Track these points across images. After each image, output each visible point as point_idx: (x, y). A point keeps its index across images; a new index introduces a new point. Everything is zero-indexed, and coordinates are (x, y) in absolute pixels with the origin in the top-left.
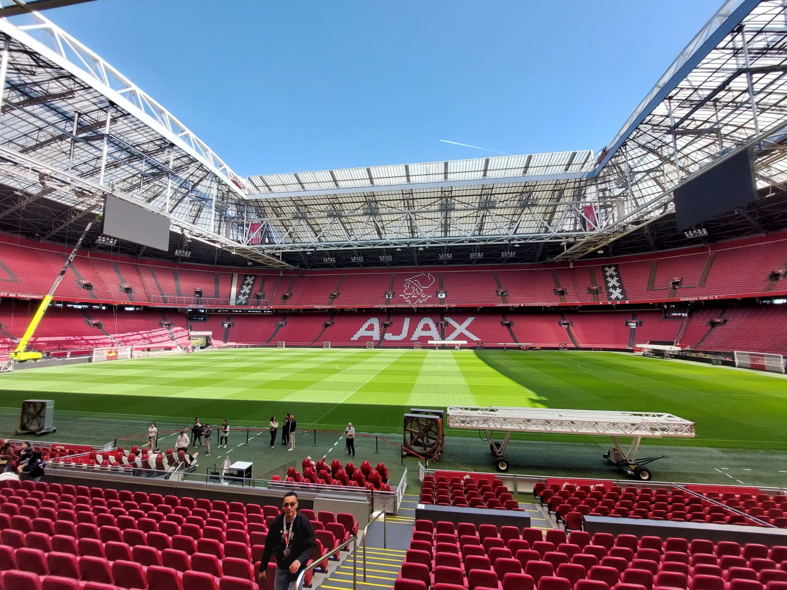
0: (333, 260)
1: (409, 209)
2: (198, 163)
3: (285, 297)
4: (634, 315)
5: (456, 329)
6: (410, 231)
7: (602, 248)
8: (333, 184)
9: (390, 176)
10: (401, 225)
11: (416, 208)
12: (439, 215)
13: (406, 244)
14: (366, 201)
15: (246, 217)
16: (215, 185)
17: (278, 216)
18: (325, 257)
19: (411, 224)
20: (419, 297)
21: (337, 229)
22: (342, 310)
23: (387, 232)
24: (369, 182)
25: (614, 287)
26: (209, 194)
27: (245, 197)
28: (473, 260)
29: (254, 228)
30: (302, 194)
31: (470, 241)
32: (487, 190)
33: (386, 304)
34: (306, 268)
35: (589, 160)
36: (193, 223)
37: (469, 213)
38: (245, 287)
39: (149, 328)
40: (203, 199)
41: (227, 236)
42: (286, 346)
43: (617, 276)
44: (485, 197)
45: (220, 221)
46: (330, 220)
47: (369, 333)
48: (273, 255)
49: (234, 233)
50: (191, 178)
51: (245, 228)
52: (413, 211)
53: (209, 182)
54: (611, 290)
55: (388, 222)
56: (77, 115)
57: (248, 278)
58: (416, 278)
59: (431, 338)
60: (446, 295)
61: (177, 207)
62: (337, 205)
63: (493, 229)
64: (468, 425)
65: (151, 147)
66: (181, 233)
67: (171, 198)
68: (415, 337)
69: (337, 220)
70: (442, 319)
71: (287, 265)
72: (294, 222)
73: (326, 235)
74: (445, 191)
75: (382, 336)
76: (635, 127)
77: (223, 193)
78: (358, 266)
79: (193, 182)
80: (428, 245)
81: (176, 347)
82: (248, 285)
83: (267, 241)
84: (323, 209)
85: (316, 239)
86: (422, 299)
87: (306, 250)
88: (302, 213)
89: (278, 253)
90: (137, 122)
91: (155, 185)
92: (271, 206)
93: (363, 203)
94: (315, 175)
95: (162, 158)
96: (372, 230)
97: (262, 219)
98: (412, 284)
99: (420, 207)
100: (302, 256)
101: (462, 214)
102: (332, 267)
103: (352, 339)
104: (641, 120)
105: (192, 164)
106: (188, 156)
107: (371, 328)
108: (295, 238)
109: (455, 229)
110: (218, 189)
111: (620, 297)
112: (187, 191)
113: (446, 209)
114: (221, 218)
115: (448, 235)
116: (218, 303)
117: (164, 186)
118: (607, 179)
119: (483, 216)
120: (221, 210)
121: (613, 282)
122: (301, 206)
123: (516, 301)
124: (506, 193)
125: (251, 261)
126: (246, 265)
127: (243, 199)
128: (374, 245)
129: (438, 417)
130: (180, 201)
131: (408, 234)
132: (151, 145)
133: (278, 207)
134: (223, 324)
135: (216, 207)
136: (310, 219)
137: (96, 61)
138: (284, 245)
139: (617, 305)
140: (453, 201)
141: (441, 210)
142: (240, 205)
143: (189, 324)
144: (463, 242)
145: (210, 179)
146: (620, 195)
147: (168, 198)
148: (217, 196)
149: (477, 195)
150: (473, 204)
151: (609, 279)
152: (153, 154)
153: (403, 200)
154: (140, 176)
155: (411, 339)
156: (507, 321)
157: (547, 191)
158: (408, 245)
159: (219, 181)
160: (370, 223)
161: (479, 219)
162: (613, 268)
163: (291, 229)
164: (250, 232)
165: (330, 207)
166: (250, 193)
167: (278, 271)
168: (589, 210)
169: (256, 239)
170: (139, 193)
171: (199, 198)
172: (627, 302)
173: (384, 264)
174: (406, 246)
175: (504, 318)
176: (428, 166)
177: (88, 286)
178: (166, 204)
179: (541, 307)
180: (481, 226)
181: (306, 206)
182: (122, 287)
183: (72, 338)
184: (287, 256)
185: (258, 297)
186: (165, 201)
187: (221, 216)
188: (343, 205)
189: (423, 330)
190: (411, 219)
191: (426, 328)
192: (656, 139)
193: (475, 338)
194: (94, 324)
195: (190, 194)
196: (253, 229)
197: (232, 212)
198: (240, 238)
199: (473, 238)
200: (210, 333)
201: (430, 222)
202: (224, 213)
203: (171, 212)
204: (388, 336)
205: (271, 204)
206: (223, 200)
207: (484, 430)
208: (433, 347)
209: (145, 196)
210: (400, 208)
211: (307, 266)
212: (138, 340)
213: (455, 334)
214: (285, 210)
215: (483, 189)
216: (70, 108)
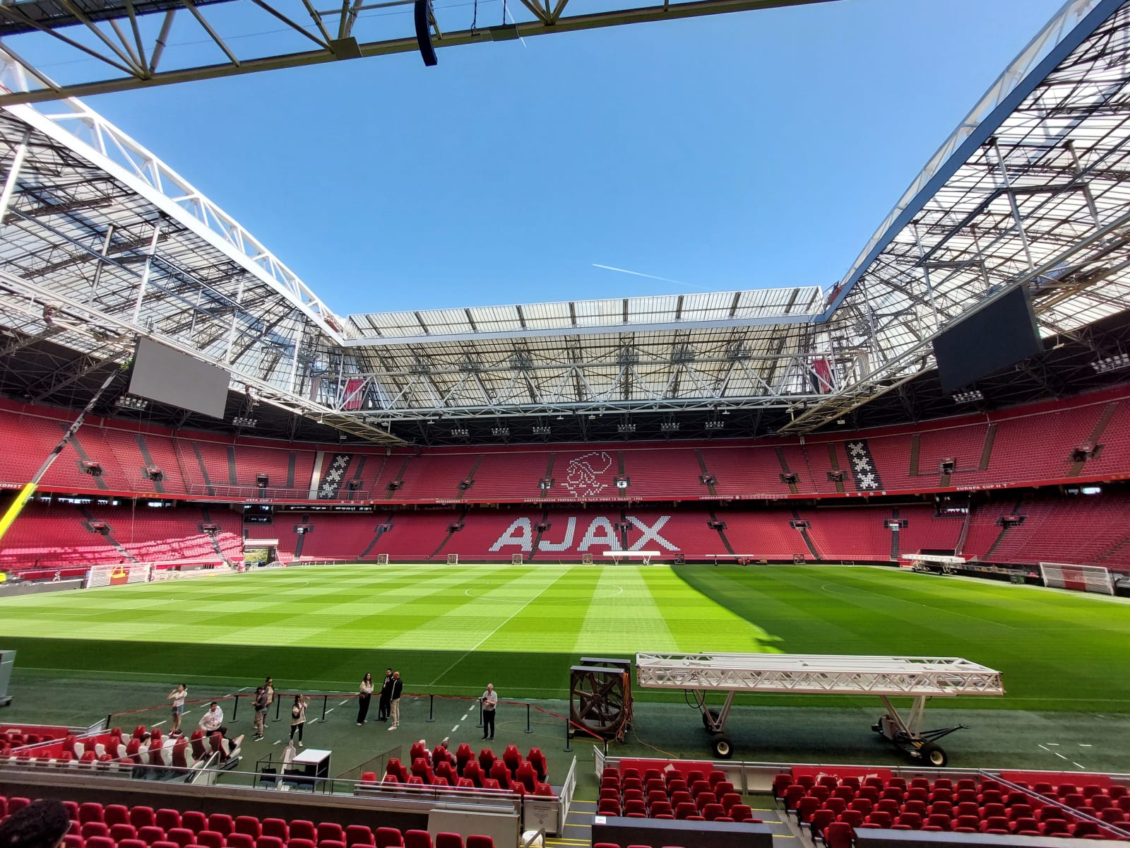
0: (465, 433)
1: (575, 362)
2: (278, 296)
3: (393, 487)
4: (895, 513)
5: (644, 533)
6: (576, 392)
7: (843, 417)
8: (468, 327)
9: (549, 317)
10: (563, 384)
11: (585, 360)
12: (617, 370)
13: (571, 410)
14: (515, 351)
15: (341, 371)
16: (300, 327)
17: (388, 370)
18: (454, 429)
19: (578, 382)
20: (590, 486)
21: (472, 388)
22: (477, 505)
23: (544, 393)
24: (520, 325)
25: (864, 472)
26: (291, 339)
27: (343, 344)
28: (665, 433)
29: (352, 386)
30: (425, 340)
31: (662, 407)
32: (682, 337)
33: (541, 496)
34: (425, 443)
35: (817, 299)
36: (264, 379)
37: (658, 368)
38: (333, 472)
39: (182, 535)
40: (282, 346)
41: (313, 398)
42: (391, 562)
43: (866, 456)
44: (680, 346)
45: (304, 376)
46: (463, 376)
47: (515, 541)
48: (379, 425)
49: (322, 394)
50: (267, 317)
51: (340, 387)
52: (580, 364)
53: (292, 322)
54: (860, 476)
55: (545, 379)
56: (111, 228)
57: (339, 458)
58: (585, 459)
59: (608, 548)
60: (628, 484)
61: (243, 357)
62: (474, 356)
63: (692, 390)
64: (669, 683)
65: (213, 274)
66: (245, 393)
67: (235, 343)
68: (584, 546)
69: (473, 376)
70: (623, 519)
71: (399, 440)
72: (412, 379)
73: (456, 396)
74: (624, 338)
75: (535, 544)
76: (874, 257)
77: (311, 338)
78: (502, 441)
79: (268, 321)
80: (601, 412)
81: (220, 564)
82: (338, 469)
83: (370, 404)
84: (453, 361)
85: (442, 403)
86: (593, 489)
87: (427, 418)
88: (424, 366)
89: (387, 422)
90: (197, 240)
91: (212, 325)
92: (379, 356)
93: (510, 353)
94: (444, 314)
95: (227, 289)
96: (522, 390)
97: (365, 374)
98: (579, 468)
99: (590, 359)
100: (421, 427)
101: (649, 369)
102: (464, 442)
103: (490, 550)
104: (880, 249)
105: (270, 298)
106: (264, 286)
107: (519, 533)
108: (411, 401)
109: (639, 390)
110: (304, 332)
111: (874, 485)
112: (259, 333)
113: (627, 361)
114: (305, 372)
115: (630, 398)
116: (292, 496)
117: (226, 326)
118: (843, 324)
119: (678, 372)
120: (306, 361)
121: (862, 464)
122: (422, 356)
123: (728, 492)
124: (708, 342)
125: (345, 433)
126: (337, 440)
127: (339, 346)
128: (525, 412)
129: (622, 671)
130: (248, 347)
131: (573, 397)
132: (212, 270)
133: (389, 358)
134: (296, 528)
135: (299, 356)
136: (434, 374)
137: (148, 160)
138: (395, 411)
139: (871, 498)
140: (635, 351)
141: (620, 364)
142: (335, 354)
143: (244, 528)
144: (651, 407)
145: (294, 318)
146: (861, 346)
147: (231, 343)
148: (302, 341)
149: (668, 344)
150: (664, 356)
151: (856, 460)
152: (214, 282)
153: (567, 349)
154: (192, 312)
155: (578, 549)
156: (716, 521)
157: (764, 339)
158: (574, 411)
159: (307, 321)
160: (519, 381)
161: (672, 377)
162: (860, 445)
163: (406, 389)
164: (346, 393)
165: (463, 358)
166: (350, 338)
167: (383, 449)
168: (821, 365)
169: (355, 402)
170: (188, 336)
171: (276, 343)
172: (884, 493)
173: (539, 438)
174: (571, 413)
175: (713, 516)
176: (601, 304)
177: (95, 470)
178: (226, 351)
179: (765, 500)
180: (676, 385)
181: (429, 356)
182: (146, 472)
183: (59, 550)
184: (398, 428)
185: (352, 487)
186: (225, 348)
187: (305, 369)
188: (482, 355)
189: (595, 535)
190: (577, 376)
191: (600, 532)
192: (903, 272)
193: (671, 547)
194: (97, 528)
195: (263, 338)
196: (351, 388)
197: (322, 364)
198: (331, 401)
199: (665, 402)
200: (275, 542)
201: (605, 380)
202: (310, 365)
203: (232, 363)
204: (545, 546)
205: (380, 353)
206: (310, 346)
207: (692, 690)
208: (610, 561)
209: (197, 340)
210: (562, 361)
211: (427, 441)
212: (164, 553)
213: (643, 541)
214: (399, 361)
215: (676, 336)
216: (103, 219)
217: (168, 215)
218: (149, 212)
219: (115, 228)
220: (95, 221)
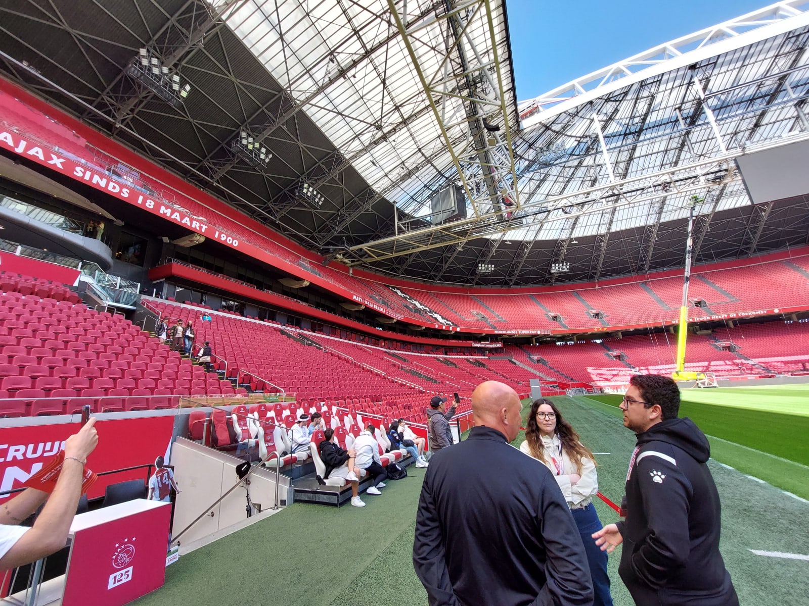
56: (677, 110)
137: (664, 49)
216: (669, 110)
217: (697, 63)
218: (684, 76)
219: (680, 108)
220: (667, 116)
